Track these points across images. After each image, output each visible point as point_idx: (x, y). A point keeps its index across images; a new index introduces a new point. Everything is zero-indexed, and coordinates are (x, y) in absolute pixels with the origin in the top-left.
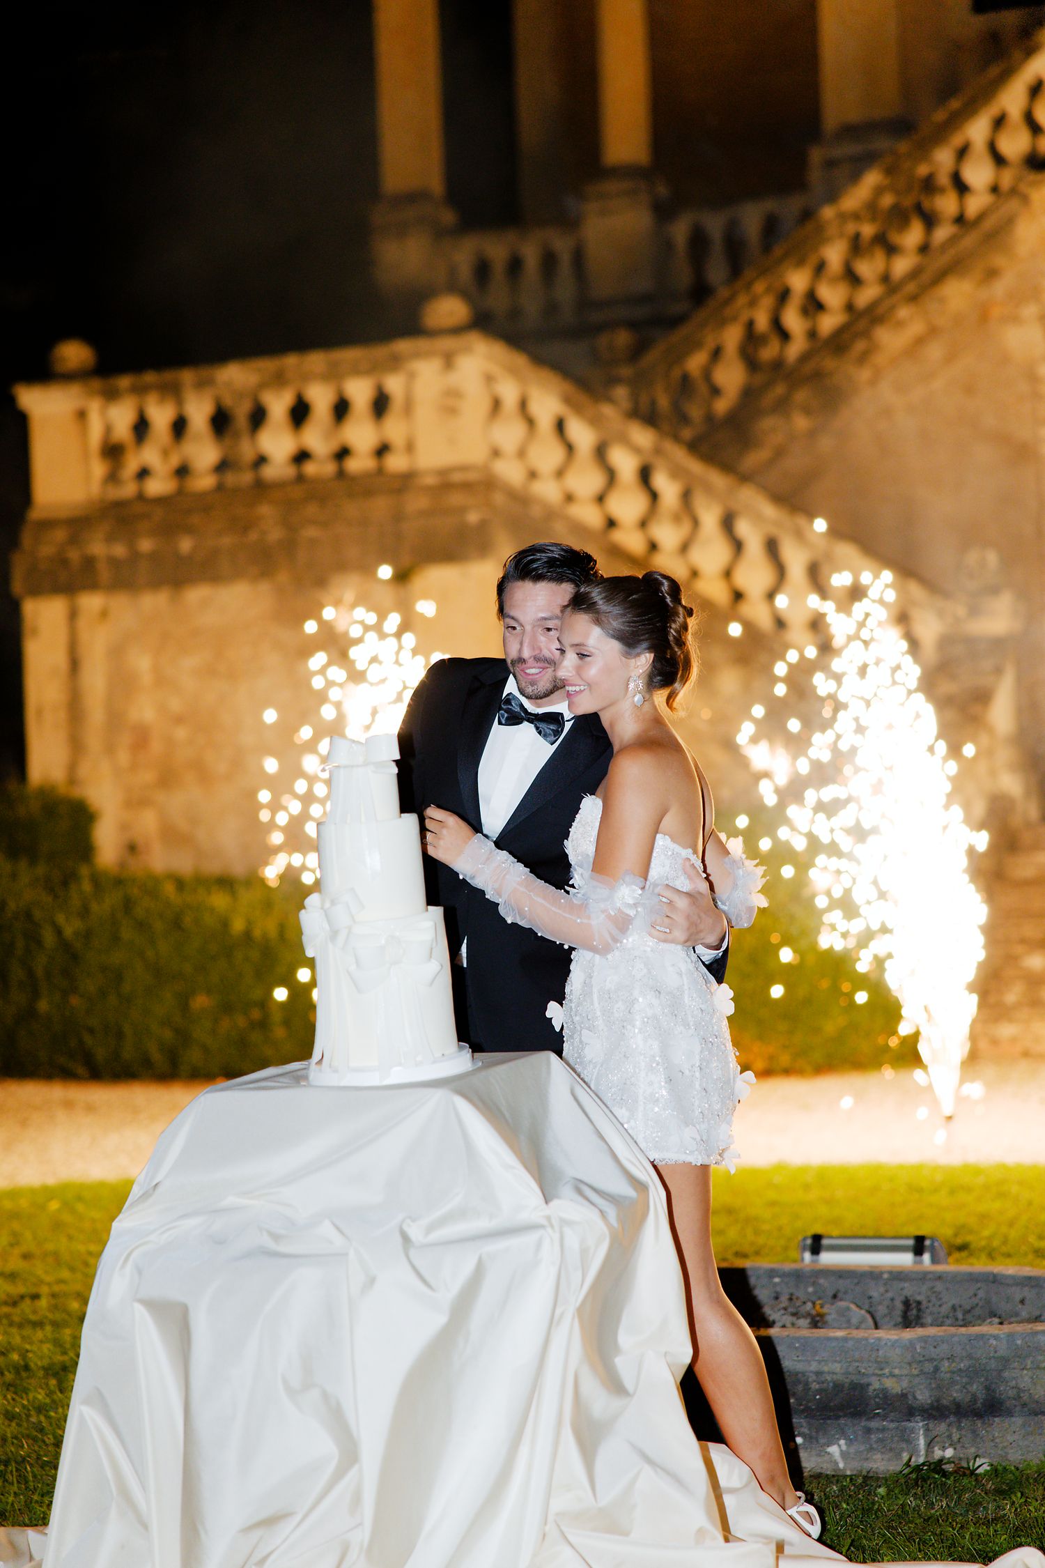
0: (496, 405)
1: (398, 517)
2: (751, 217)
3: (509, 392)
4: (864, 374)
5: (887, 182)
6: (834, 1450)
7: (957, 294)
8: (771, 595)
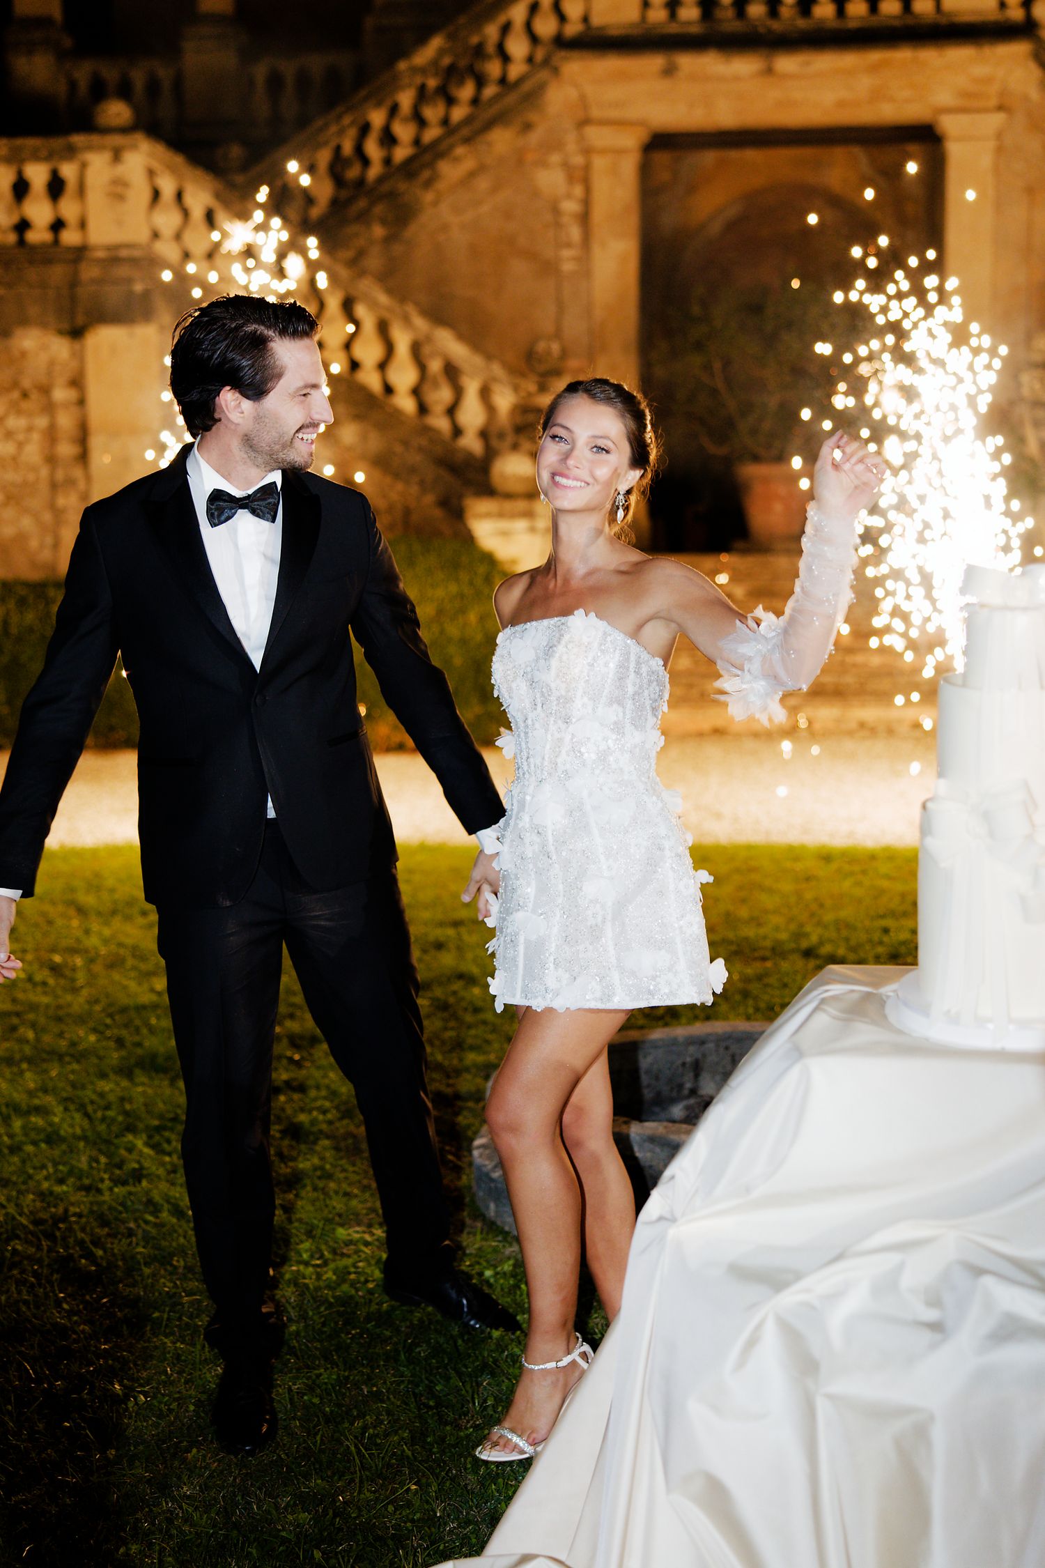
0: (156, 194)
1: (74, 283)
2: (313, 65)
3: (168, 186)
4: (429, 197)
5: (448, 46)
7: (501, 140)
8: (382, 366)
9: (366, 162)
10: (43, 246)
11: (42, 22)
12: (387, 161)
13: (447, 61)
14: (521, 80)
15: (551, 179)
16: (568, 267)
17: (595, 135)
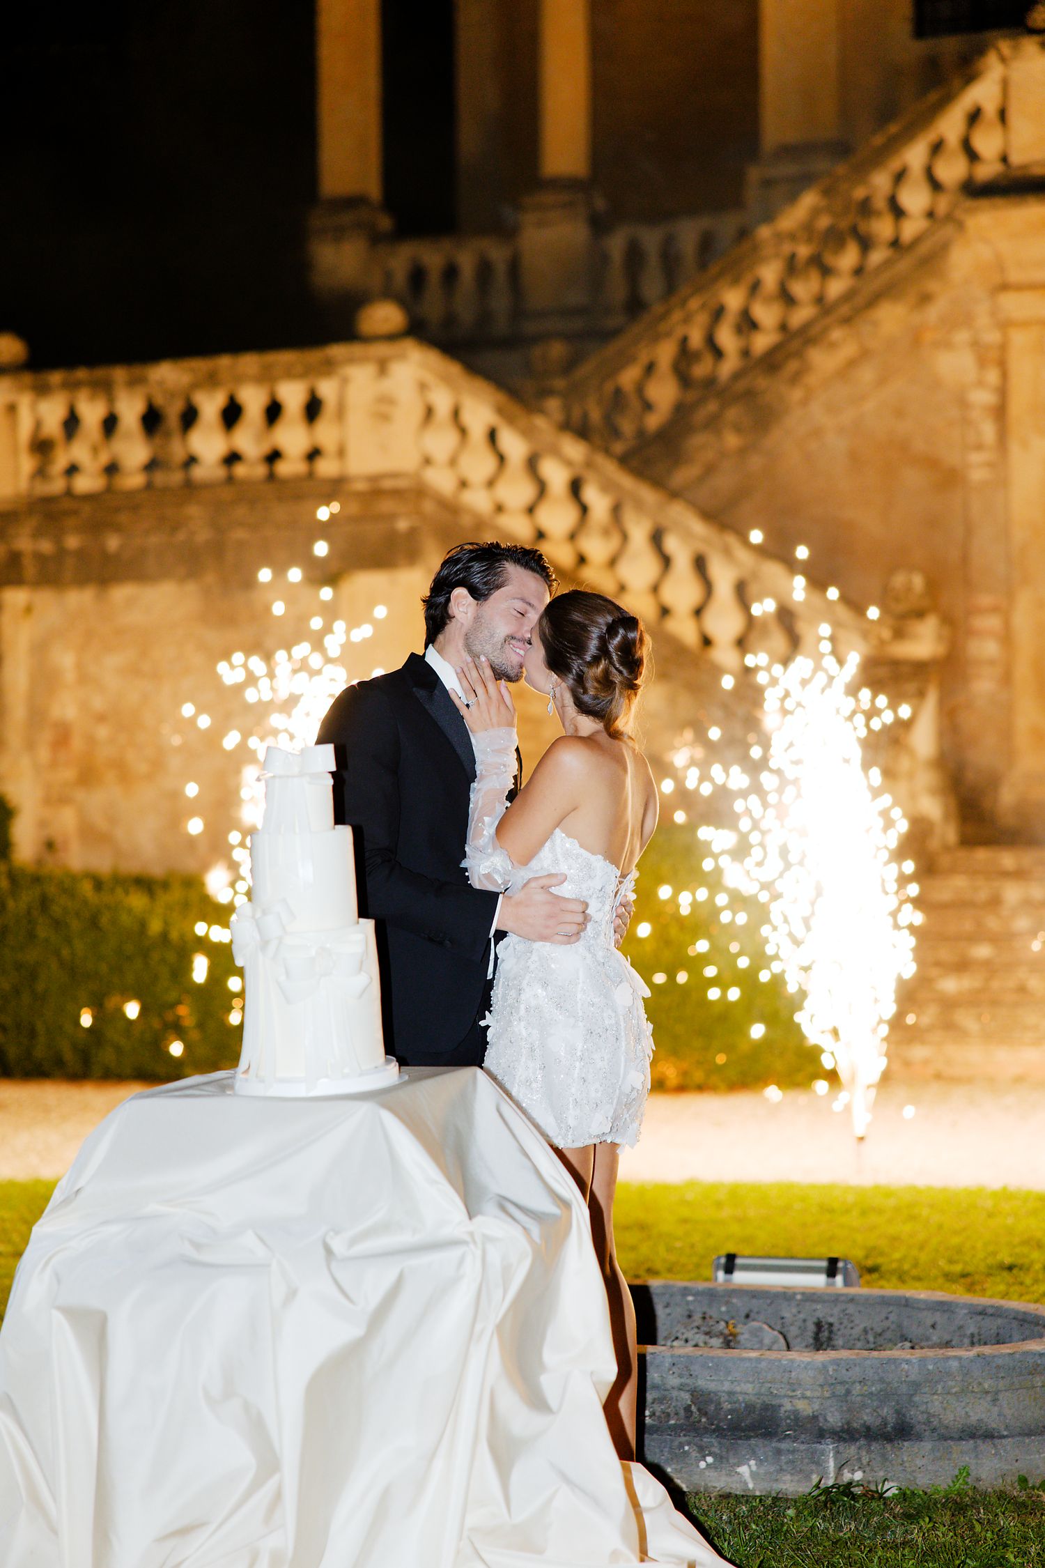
0: (429, 412)
2: (688, 233)
3: (442, 401)
4: (797, 394)
5: (823, 203)
6: (744, 1470)
7: (890, 317)
8: (698, 612)
9: (718, 353)
10: (296, 480)
11: (353, 202)
12: (745, 353)
13: (824, 222)
14: (917, 241)
15: (956, 364)
16: (978, 475)
17: (1013, 304)
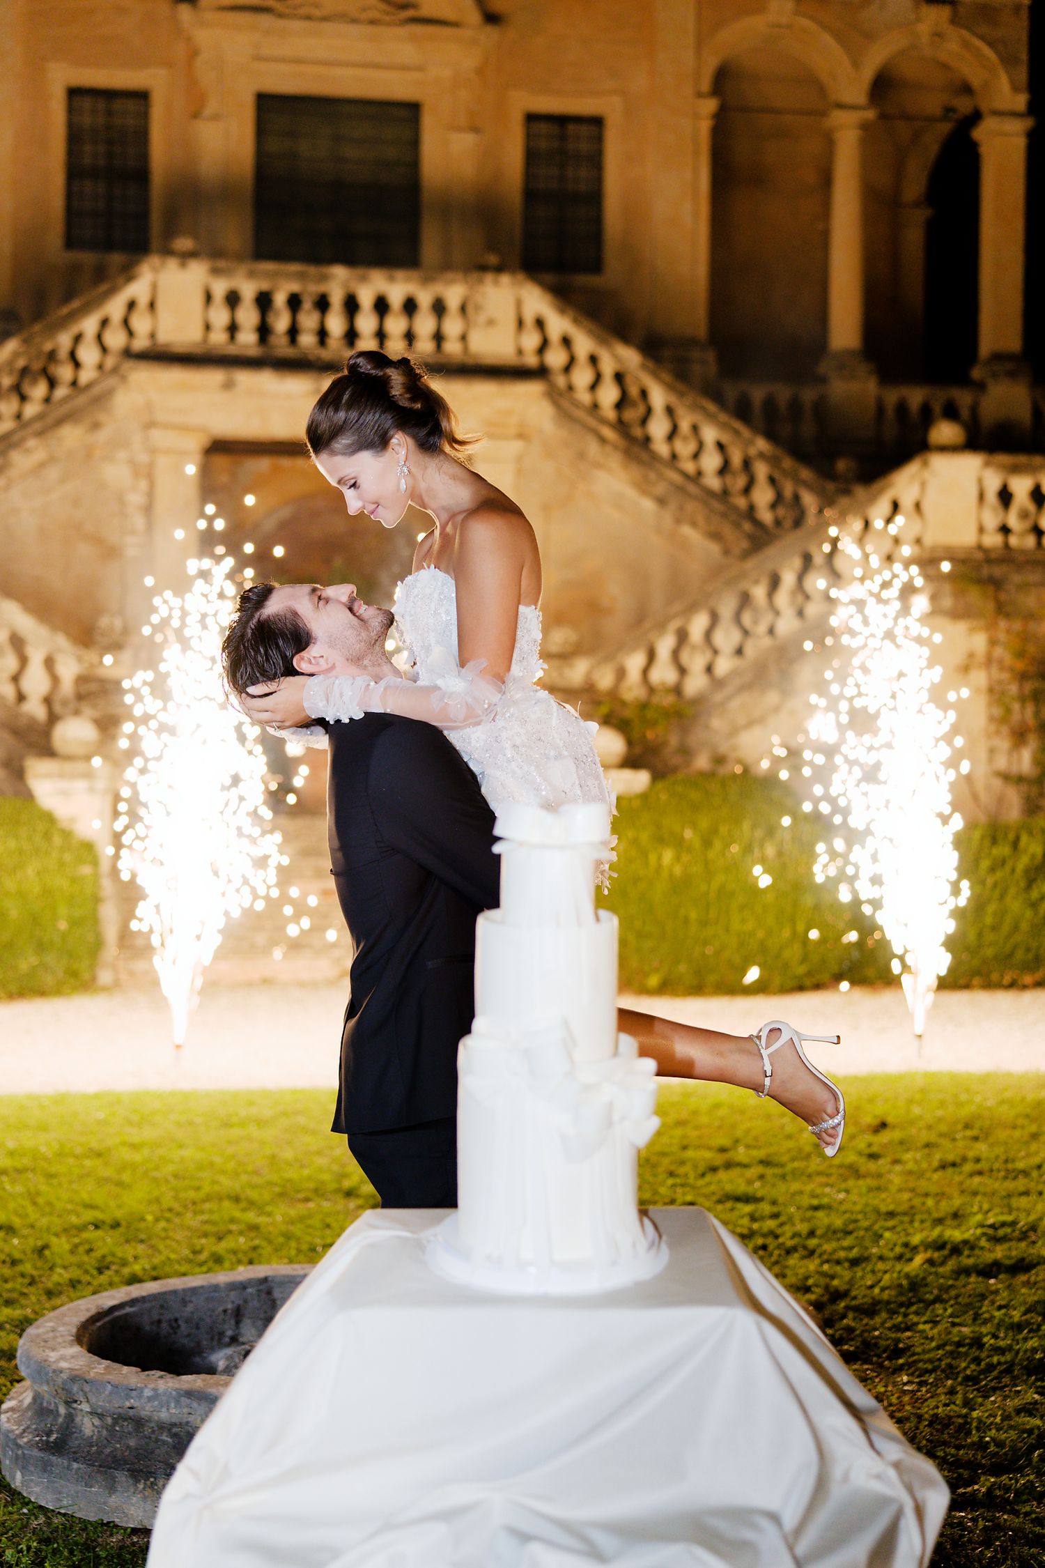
5: (22, 349)
7: (71, 435)
13: (21, 363)
15: (116, 473)
